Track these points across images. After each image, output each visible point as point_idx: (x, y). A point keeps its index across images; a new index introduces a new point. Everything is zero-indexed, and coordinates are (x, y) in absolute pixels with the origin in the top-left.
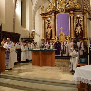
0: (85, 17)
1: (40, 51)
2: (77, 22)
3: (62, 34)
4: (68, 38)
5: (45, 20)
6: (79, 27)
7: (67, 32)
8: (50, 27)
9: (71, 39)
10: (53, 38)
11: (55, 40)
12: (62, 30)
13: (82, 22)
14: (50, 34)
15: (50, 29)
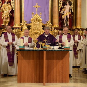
3: (37, 19)
7: (45, 15)
9: (55, 29)
10: (17, 24)
11: (21, 30)
12: (37, 10)
14: (9, 16)
15: (9, 5)
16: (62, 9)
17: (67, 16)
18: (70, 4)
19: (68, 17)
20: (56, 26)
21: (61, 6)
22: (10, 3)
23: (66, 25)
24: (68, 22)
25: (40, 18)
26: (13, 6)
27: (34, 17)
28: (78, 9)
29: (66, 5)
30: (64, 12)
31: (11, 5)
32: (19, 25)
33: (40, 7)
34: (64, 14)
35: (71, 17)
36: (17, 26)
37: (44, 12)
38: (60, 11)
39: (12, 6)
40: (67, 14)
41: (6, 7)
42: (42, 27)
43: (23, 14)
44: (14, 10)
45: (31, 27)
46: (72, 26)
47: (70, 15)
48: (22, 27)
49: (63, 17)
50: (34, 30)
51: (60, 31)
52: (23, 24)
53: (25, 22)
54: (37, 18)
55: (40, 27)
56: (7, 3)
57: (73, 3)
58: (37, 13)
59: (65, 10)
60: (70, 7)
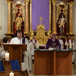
0: (71, 6)
1: (55, 52)
2: (60, 12)
3: (41, 28)
4: (48, 34)
5: (12, 4)
6: (63, 19)
7: (47, 25)
8: (21, 16)
11: (30, 36)
12: (41, 21)
13: (66, 12)
14: (21, 26)
15: (21, 18)
16: (58, 20)
17: (62, 26)
18: (64, 17)
19: (63, 26)
20: (55, 33)
23: (62, 32)
24: (63, 30)
25: (43, 27)
27: (39, 27)
28: (70, 21)
29: (62, 18)
30: (60, 23)
31: (22, 18)
32: (28, 32)
33: (43, 19)
34: (60, 24)
35: (65, 27)
36: (26, 33)
37: (46, 23)
38: (57, 22)
40: (62, 24)
41: (19, 20)
42: (45, 34)
43: (30, 25)
44: (24, 21)
45: (37, 34)
46: (66, 33)
47: (64, 25)
48: (30, 34)
49: (59, 27)
50: (39, 36)
51: (59, 37)
52: (31, 32)
53: (32, 30)
55: (43, 34)
56: (20, 17)
57: (66, 16)
58: (41, 24)
59: (61, 22)
60: (64, 19)
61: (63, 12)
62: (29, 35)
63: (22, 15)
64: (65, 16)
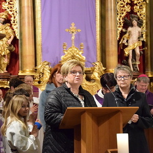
2: (128, 9)
3: (74, 57)
4: (96, 74)
7: (88, 48)
10: (28, 70)
11: (39, 82)
12: (73, 38)
13: (144, 9)
15: (8, 28)
16: (122, 34)
17: (134, 51)
19: (138, 51)
21: (120, 29)
22: (10, 23)
23: (134, 70)
26: (15, 30)
27: (67, 54)
29: (132, 26)
33: (79, 30)
35: (142, 53)
37: (86, 41)
39: (13, 30)
40: (134, 45)
42: (85, 76)
43: (39, 48)
47: (140, 48)
49: (127, 53)
52: (44, 69)
53: (46, 63)
54: (75, 54)
56: (4, 23)
57: (144, 21)
58: (73, 45)
59: (129, 37)
60: (140, 29)
61: (136, 8)
62: (37, 79)
63: (12, 19)
64: (142, 22)
